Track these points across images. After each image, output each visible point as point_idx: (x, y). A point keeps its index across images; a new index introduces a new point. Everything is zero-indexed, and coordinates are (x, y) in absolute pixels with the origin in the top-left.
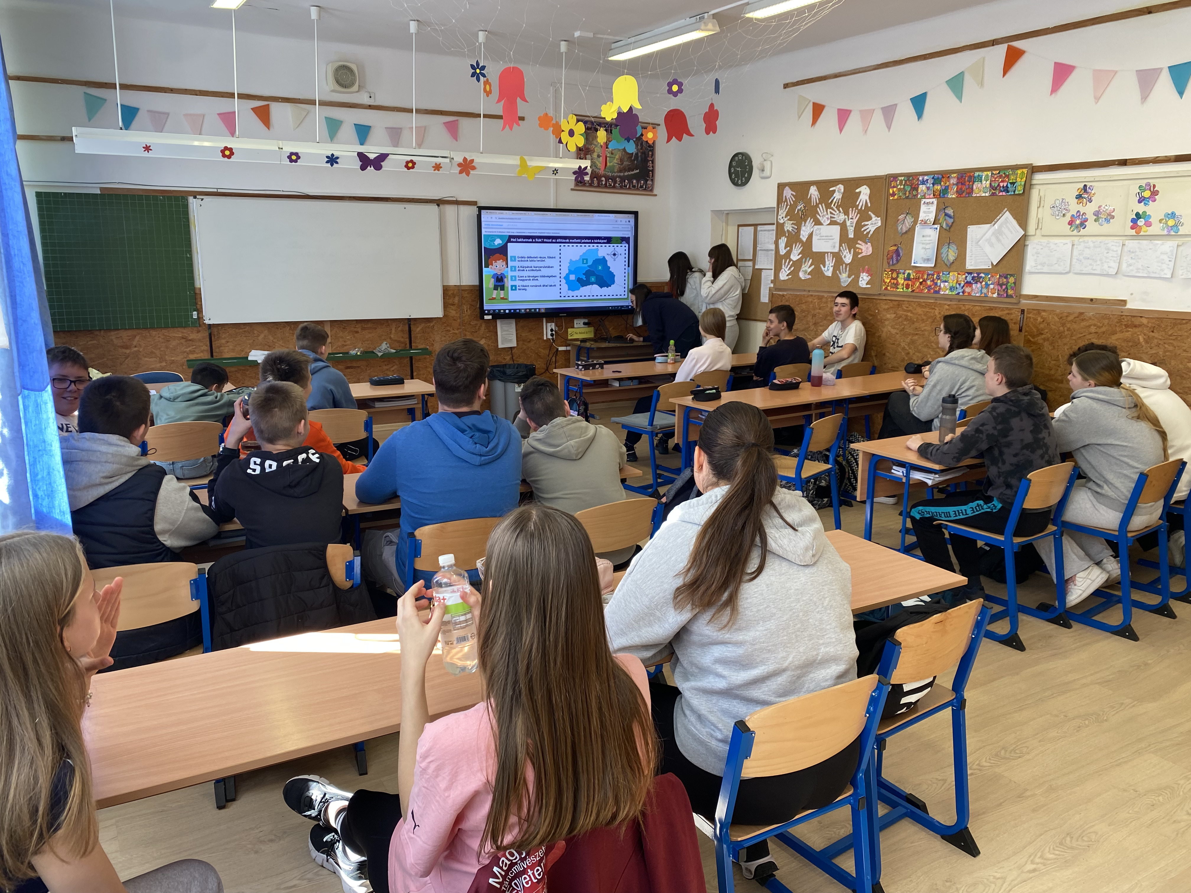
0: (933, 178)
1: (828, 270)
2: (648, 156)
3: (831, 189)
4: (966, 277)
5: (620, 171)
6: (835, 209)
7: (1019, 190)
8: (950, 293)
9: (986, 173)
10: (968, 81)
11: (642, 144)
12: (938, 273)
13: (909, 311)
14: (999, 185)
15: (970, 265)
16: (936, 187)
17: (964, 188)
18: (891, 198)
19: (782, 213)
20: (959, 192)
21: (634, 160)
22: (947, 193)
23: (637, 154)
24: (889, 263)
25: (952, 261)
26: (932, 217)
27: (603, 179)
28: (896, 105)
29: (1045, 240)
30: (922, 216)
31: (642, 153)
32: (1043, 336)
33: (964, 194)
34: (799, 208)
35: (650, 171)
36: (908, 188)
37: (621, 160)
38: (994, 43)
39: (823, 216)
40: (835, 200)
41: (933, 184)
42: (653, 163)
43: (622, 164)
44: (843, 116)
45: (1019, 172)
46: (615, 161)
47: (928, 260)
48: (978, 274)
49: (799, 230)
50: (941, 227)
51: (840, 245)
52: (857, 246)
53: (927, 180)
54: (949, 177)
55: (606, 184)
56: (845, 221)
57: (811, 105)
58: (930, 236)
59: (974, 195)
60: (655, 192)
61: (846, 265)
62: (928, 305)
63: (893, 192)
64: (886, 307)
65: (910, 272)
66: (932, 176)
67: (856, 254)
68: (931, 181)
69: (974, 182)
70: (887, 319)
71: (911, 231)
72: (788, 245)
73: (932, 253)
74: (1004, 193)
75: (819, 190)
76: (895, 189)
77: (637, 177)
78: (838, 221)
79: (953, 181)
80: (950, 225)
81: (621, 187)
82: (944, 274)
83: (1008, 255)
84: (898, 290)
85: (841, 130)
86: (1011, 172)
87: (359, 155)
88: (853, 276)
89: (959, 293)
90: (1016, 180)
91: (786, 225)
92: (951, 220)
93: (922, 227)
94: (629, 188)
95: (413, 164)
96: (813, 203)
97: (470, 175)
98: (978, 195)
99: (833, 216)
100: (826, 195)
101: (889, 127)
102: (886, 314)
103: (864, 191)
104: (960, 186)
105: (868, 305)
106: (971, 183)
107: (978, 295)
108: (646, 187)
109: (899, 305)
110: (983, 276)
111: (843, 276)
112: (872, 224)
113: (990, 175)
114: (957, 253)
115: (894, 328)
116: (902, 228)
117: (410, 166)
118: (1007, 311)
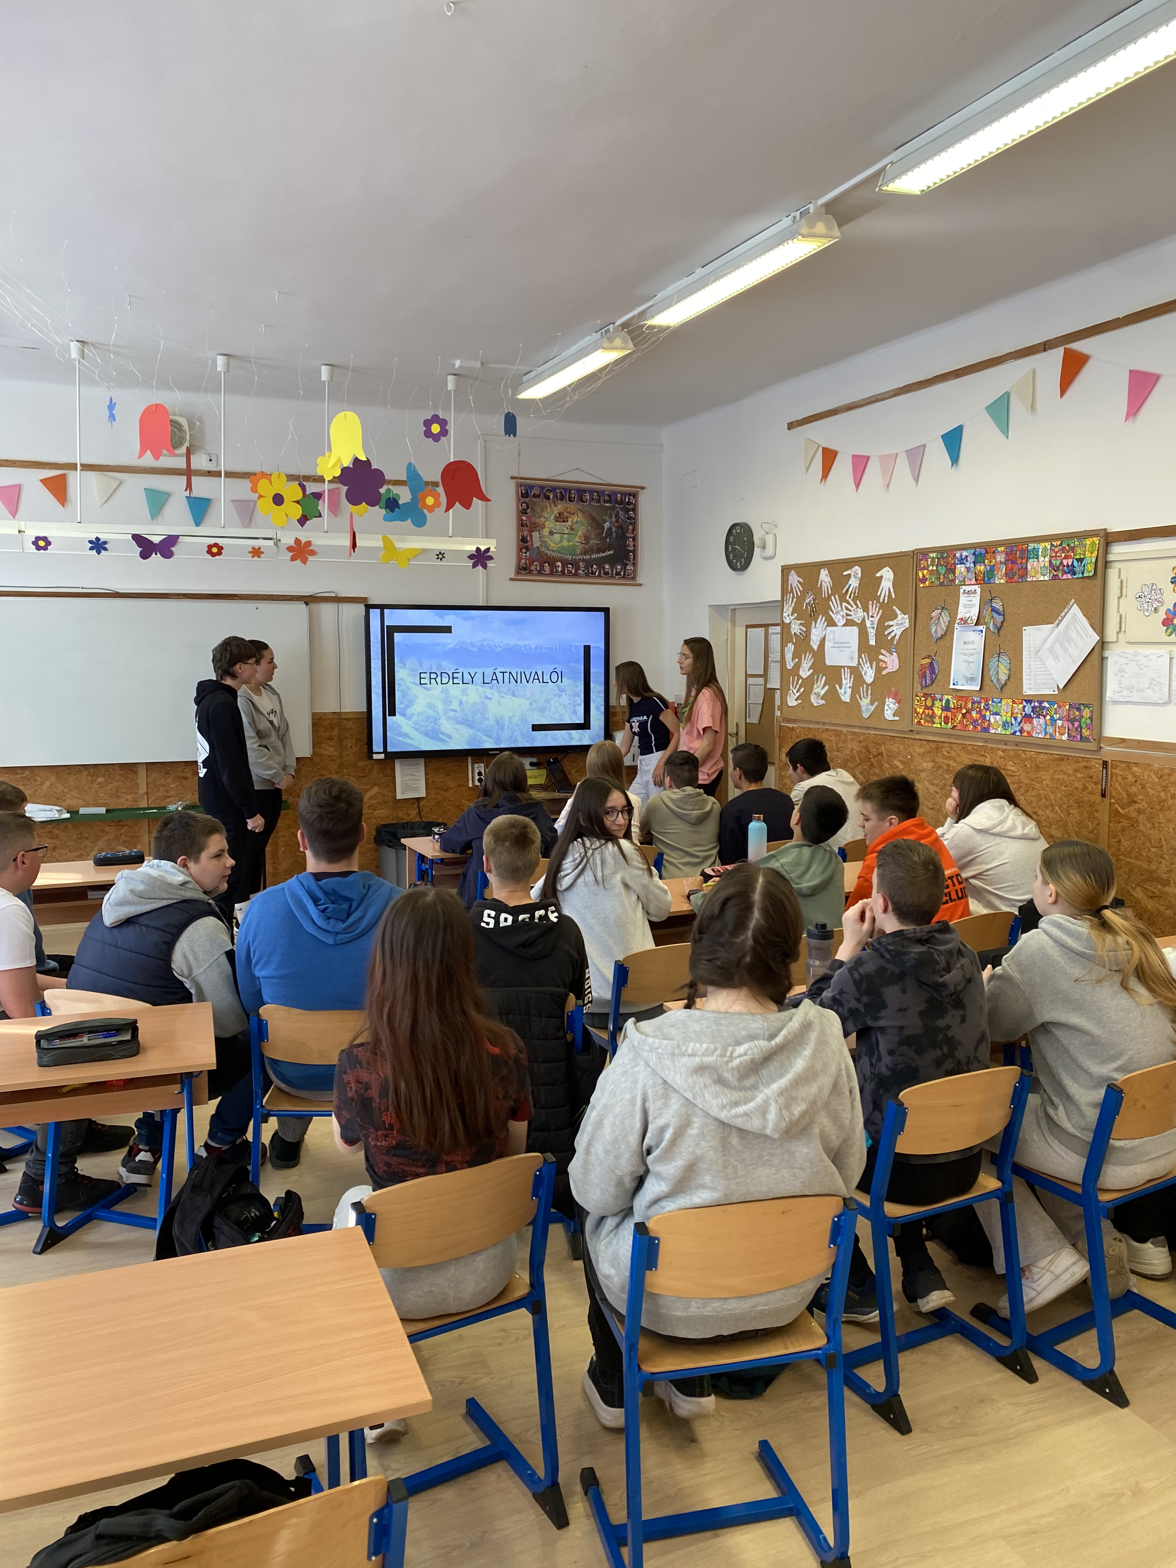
0: (974, 554)
1: (845, 693)
2: (627, 532)
3: (845, 573)
4: (1024, 707)
5: (585, 553)
6: (852, 602)
7: (1089, 571)
8: (1004, 732)
9: (1043, 544)
10: (1016, 405)
11: (617, 515)
12: (987, 700)
13: (950, 758)
14: (1061, 563)
15: (1029, 688)
16: (978, 568)
17: (1016, 567)
18: (921, 585)
19: (788, 609)
20: (1009, 576)
21: (606, 537)
22: (993, 576)
23: (610, 529)
24: (921, 684)
25: (1003, 682)
26: (974, 613)
27: (559, 564)
28: (924, 446)
29: (1131, 650)
30: (962, 612)
31: (618, 527)
32: (1137, 806)
33: (1016, 577)
34: (807, 601)
35: (631, 551)
36: (943, 570)
37: (587, 538)
38: (1045, 346)
39: (838, 612)
40: (850, 590)
41: (974, 563)
42: (634, 539)
43: (588, 543)
44: (860, 464)
45: (1088, 542)
46: (577, 539)
47: (972, 679)
48: (1041, 702)
49: (808, 633)
50: (988, 629)
51: (860, 656)
52: (881, 657)
53: (967, 557)
54: (994, 552)
55: (563, 571)
56: (864, 620)
57: (821, 450)
58: (973, 643)
59: (1030, 580)
60: (640, 580)
61: (867, 684)
62: (977, 750)
63: (924, 576)
64: (922, 750)
65: (950, 697)
66: (972, 551)
67: (879, 670)
68: (971, 559)
69: (1028, 559)
70: (924, 770)
71: (948, 633)
72: (797, 655)
73: (976, 670)
74: (1069, 576)
75: (831, 574)
76: (925, 572)
77: (612, 561)
78: (856, 620)
79: (1000, 558)
80: (999, 625)
81: (587, 575)
82: (993, 702)
83: (1079, 673)
84: (935, 726)
85: (857, 486)
86: (1076, 543)
87: (138, 539)
88: (876, 703)
89: (1015, 732)
90: (1084, 554)
91: (793, 626)
92: (999, 619)
93: (962, 629)
94: (599, 575)
95: (220, 549)
96: (825, 594)
97: (304, 561)
98: (1035, 579)
99: (849, 612)
100: (840, 581)
101: (917, 480)
102: (921, 761)
103: (887, 575)
104: (1010, 566)
105: (897, 747)
106: (1024, 561)
107: (1040, 736)
108: (624, 574)
109: (937, 748)
110: (1047, 705)
111: (865, 702)
112: (898, 624)
113: (1049, 547)
114: (1010, 670)
115: (933, 784)
116: (937, 630)
117: (214, 550)
118: (1084, 764)
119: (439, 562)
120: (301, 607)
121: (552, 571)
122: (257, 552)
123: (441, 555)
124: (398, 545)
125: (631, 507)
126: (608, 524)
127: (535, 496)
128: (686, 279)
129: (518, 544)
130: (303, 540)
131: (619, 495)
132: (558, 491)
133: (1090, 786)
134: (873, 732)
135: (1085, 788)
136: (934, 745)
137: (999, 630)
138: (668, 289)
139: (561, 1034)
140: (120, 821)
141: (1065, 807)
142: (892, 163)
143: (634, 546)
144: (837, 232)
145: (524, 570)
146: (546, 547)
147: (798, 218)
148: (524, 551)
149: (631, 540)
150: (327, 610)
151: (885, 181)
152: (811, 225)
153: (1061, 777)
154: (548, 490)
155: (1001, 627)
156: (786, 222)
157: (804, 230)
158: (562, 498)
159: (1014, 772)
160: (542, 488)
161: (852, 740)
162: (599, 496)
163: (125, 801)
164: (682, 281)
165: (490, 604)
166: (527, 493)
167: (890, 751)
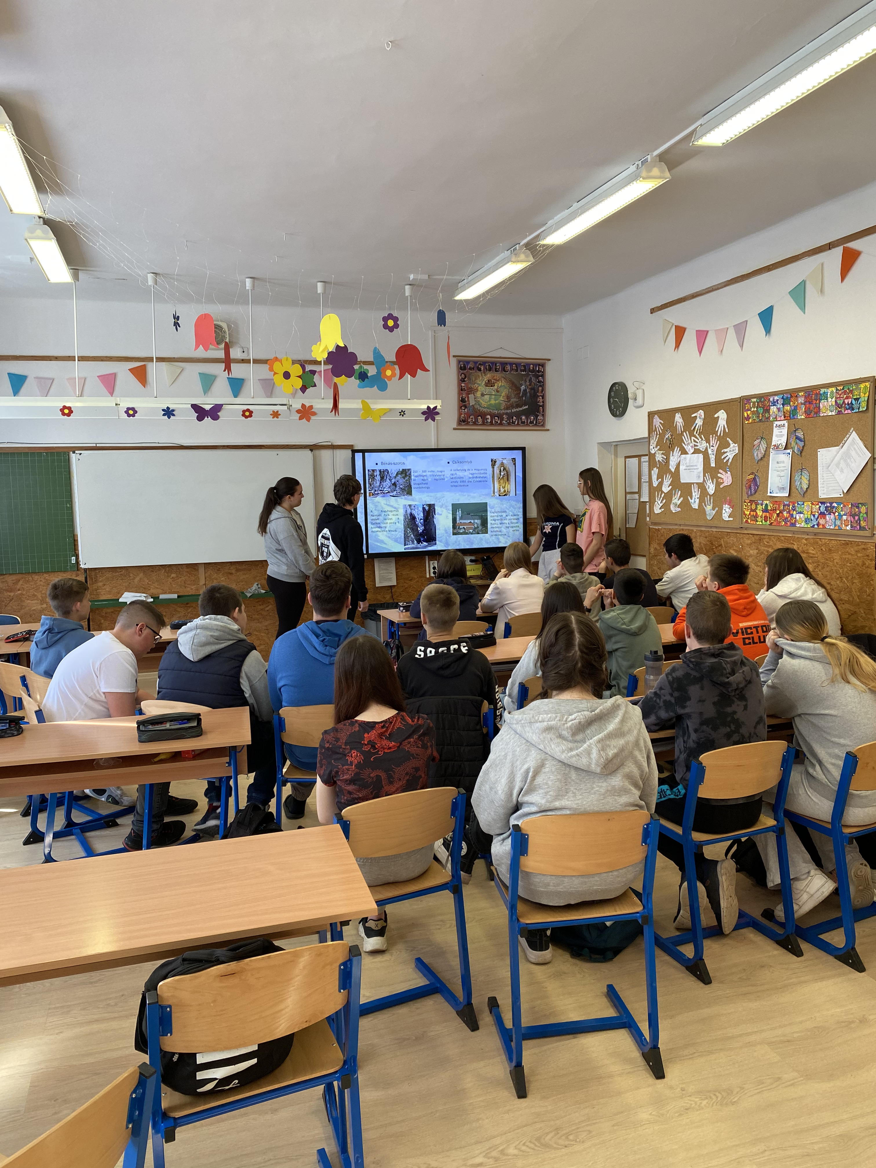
0: (783, 398)
1: (695, 502)
2: (538, 392)
3: (693, 416)
4: (820, 507)
5: (507, 408)
6: (698, 436)
7: (865, 406)
8: (806, 526)
9: (831, 389)
10: (810, 290)
11: (530, 380)
12: (794, 503)
13: (769, 546)
14: (844, 402)
15: (823, 493)
16: (786, 408)
17: (812, 406)
18: (746, 422)
19: (653, 442)
20: (807, 413)
21: (522, 397)
22: (796, 414)
23: (525, 390)
24: (747, 494)
25: (805, 490)
26: (783, 441)
27: (489, 417)
28: (747, 321)
30: (775, 441)
31: (531, 389)
33: (812, 414)
34: (667, 437)
35: (540, 406)
36: (761, 411)
37: (508, 397)
38: (829, 247)
39: (687, 444)
40: (697, 427)
41: (783, 404)
42: (543, 397)
43: (509, 401)
44: (702, 336)
45: (862, 386)
46: (501, 398)
47: (783, 489)
48: (831, 503)
49: (667, 460)
50: (793, 451)
51: (704, 476)
52: (719, 475)
53: (778, 400)
54: (796, 396)
55: (491, 422)
56: (706, 449)
57: (674, 327)
58: (783, 462)
59: (822, 415)
60: (547, 427)
61: (710, 495)
62: (787, 539)
63: (748, 415)
64: (749, 541)
65: (768, 502)
66: (781, 396)
67: (718, 484)
68: (781, 401)
69: (820, 400)
70: (751, 556)
71: (766, 456)
72: (660, 476)
73: (786, 482)
74: (849, 411)
75: (683, 417)
76: (749, 412)
77: (527, 413)
78: (701, 449)
79: (801, 400)
81: (509, 424)
82: (798, 504)
83: (857, 481)
84: (758, 523)
85: (700, 352)
86: (854, 387)
87: (196, 408)
88: (717, 509)
89: (814, 525)
90: (859, 395)
91: (657, 456)
92: (802, 444)
93: (775, 452)
94: (518, 424)
95: (251, 413)
96: (679, 431)
97: (308, 420)
98: (825, 414)
99: (696, 444)
100: (689, 421)
101: (742, 346)
102: (749, 549)
103: (722, 415)
104: (808, 405)
105: (732, 540)
106: (818, 402)
107: (831, 527)
108: (536, 422)
109: (760, 540)
110: (836, 505)
111: (708, 508)
112: (730, 451)
113: (835, 391)
114: (809, 481)
115: (758, 566)
116: (758, 454)
117: (247, 414)
118: (863, 546)
119: (401, 418)
120: (308, 452)
121: (483, 422)
122: (276, 414)
123: (402, 413)
124: (373, 406)
125: (540, 374)
126: (523, 386)
127: (470, 369)
128: (566, 211)
129: (459, 404)
130: (307, 405)
131: (532, 366)
132: (487, 364)
133: (868, 563)
134: (714, 530)
135: (864, 564)
136: (757, 537)
137: (801, 453)
138: (556, 218)
139: (478, 727)
140: (187, 604)
141: (850, 578)
142: (701, 125)
143: (543, 402)
144: (667, 174)
145: (463, 422)
146: (479, 405)
147: (640, 166)
148: (463, 408)
149: (541, 397)
150: (326, 454)
151: (696, 138)
152: (649, 170)
153: (847, 556)
154: (480, 364)
155: (802, 450)
156: (633, 168)
157: (644, 174)
158: (490, 369)
159: (814, 554)
160: (475, 363)
161: (700, 536)
162: (517, 367)
163: (190, 590)
164: (564, 212)
165: (439, 447)
166: (465, 367)
167: (727, 543)
